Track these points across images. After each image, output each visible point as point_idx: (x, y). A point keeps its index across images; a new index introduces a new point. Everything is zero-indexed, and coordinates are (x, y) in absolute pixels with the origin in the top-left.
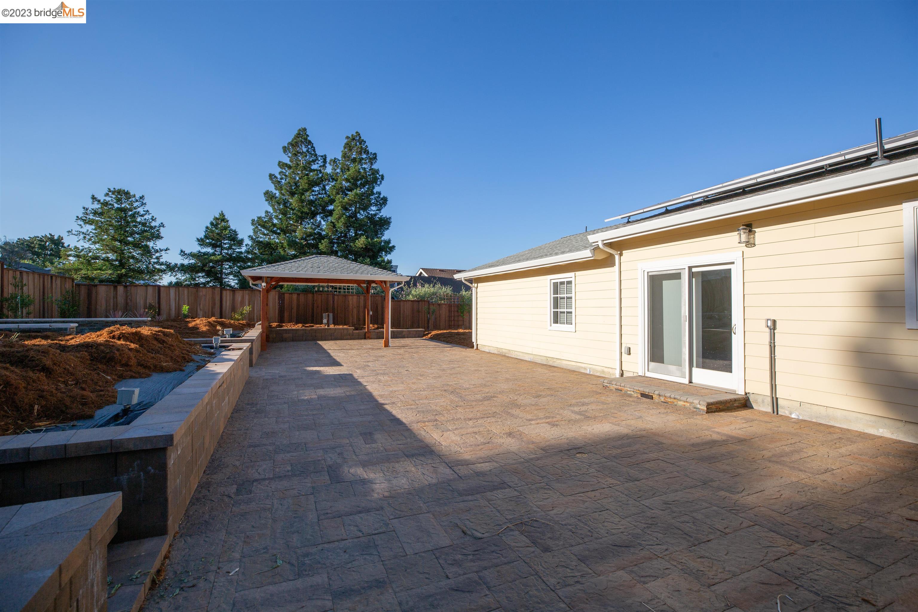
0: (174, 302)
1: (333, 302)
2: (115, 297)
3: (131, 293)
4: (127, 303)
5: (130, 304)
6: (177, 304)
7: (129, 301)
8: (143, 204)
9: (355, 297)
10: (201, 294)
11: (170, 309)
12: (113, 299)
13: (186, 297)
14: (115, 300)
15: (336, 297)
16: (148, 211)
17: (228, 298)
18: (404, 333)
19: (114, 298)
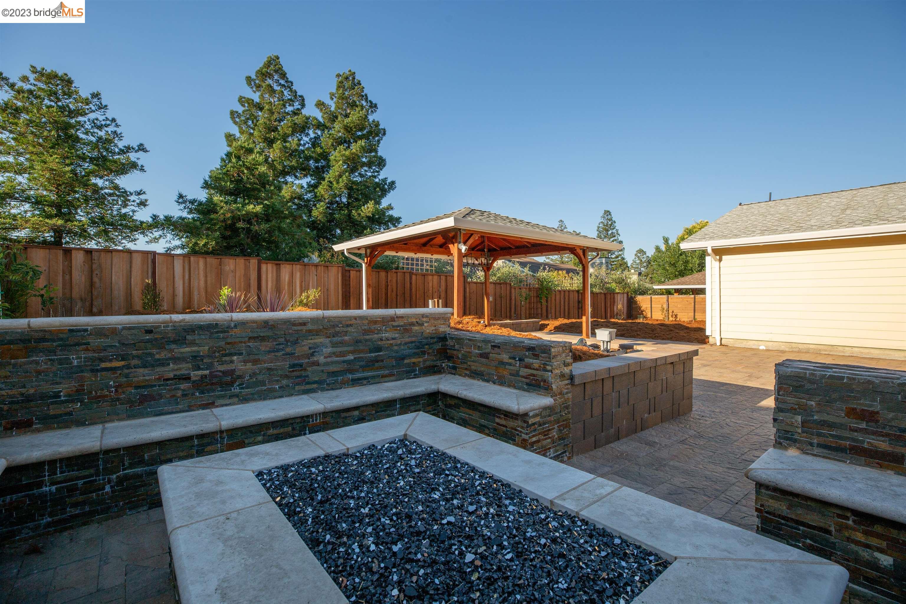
0: (181, 282)
1: (411, 283)
2: (68, 270)
3: (100, 266)
4: (92, 284)
5: (98, 284)
6: (187, 284)
7: (96, 280)
8: (102, 107)
9: (436, 277)
10: (227, 268)
11: (174, 295)
12: (63, 276)
13: (202, 273)
14: (67, 277)
15: (414, 277)
16: (114, 120)
17: (270, 276)
18: (523, 326)
19: (64, 273)
